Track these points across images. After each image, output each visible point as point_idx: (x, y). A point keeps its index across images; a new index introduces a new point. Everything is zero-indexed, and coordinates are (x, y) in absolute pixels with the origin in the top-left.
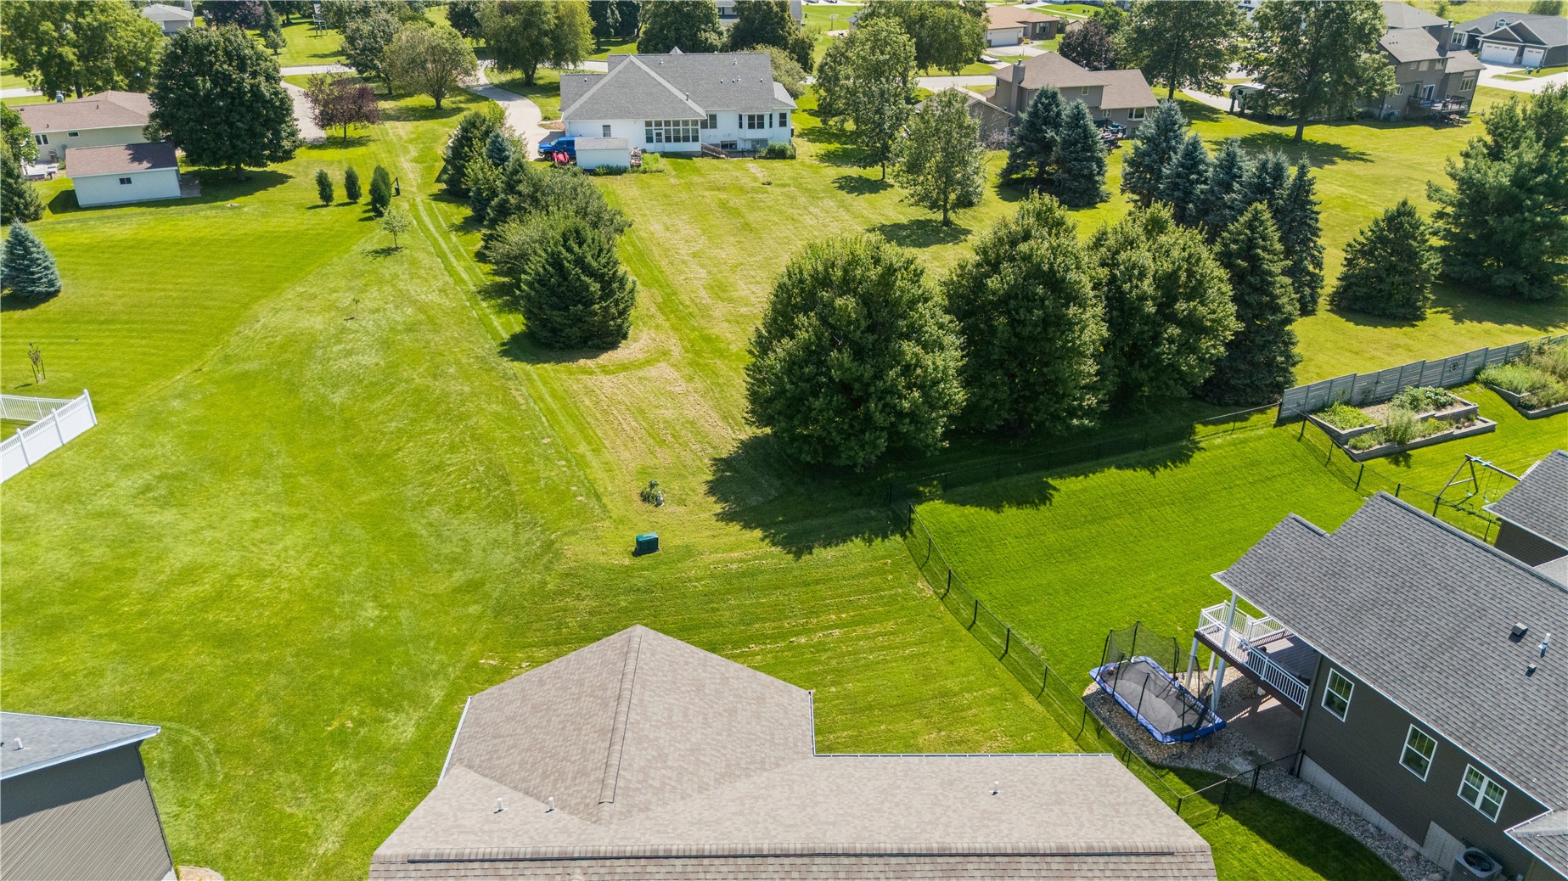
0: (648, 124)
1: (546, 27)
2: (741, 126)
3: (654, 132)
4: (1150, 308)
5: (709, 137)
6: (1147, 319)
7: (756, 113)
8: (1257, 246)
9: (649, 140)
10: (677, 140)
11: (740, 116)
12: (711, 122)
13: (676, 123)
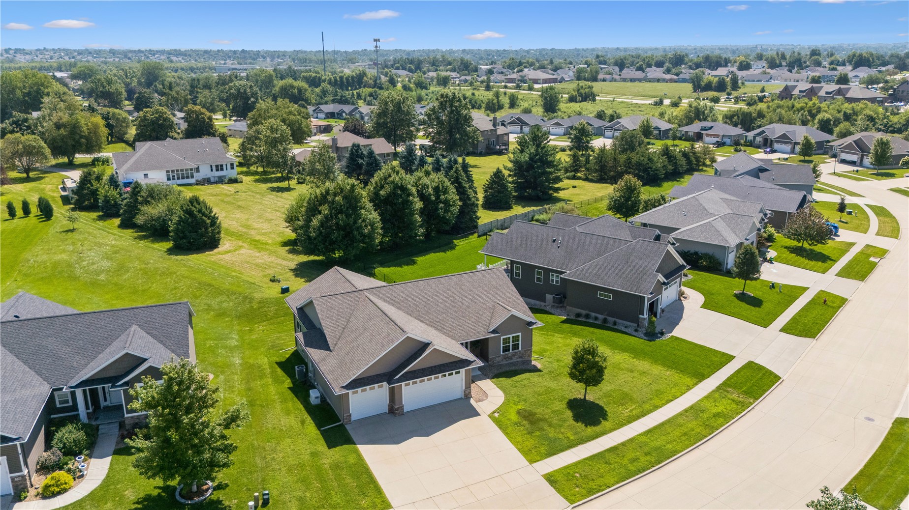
0: (168, 172)
2: (212, 170)
3: (171, 176)
5: (198, 176)
7: (219, 164)
9: (169, 179)
10: (183, 178)
11: (211, 166)
12: (198, 170)
13: (182, 170)
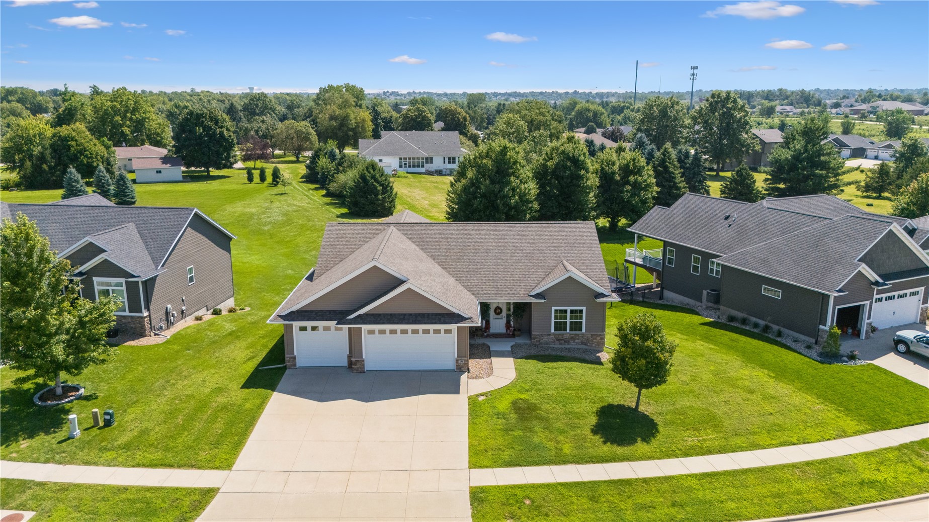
0: (401, 159)
1: (351, 126)
2: (444, 163)
3: (403, 163)
4: (618, 178)
5: (428, 167)
6: (617, 182)
7: (451, 156)
8: (666, 162)
9: (401, 166)
10: (414, 166)
11: (444, 158)
12: (429, 160)
13: (414, 159)
